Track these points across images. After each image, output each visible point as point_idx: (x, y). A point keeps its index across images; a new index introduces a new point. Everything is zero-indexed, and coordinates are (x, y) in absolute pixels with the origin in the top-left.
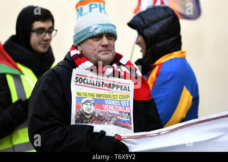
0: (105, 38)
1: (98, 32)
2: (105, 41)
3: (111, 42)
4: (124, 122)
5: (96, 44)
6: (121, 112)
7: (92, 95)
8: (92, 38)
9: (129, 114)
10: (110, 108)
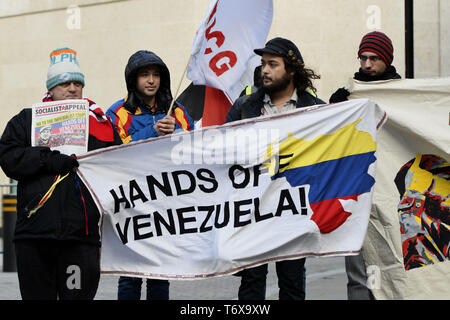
0: (72, 85)
1: (67, 79)
2: (72, 87)
3: (79, 89)
4: (78, 140)
5: (64, 89)
6: (76, 131)
7: (51, 121)
8: (61, 84)
9: (84, 131)
10: (65, 130)
